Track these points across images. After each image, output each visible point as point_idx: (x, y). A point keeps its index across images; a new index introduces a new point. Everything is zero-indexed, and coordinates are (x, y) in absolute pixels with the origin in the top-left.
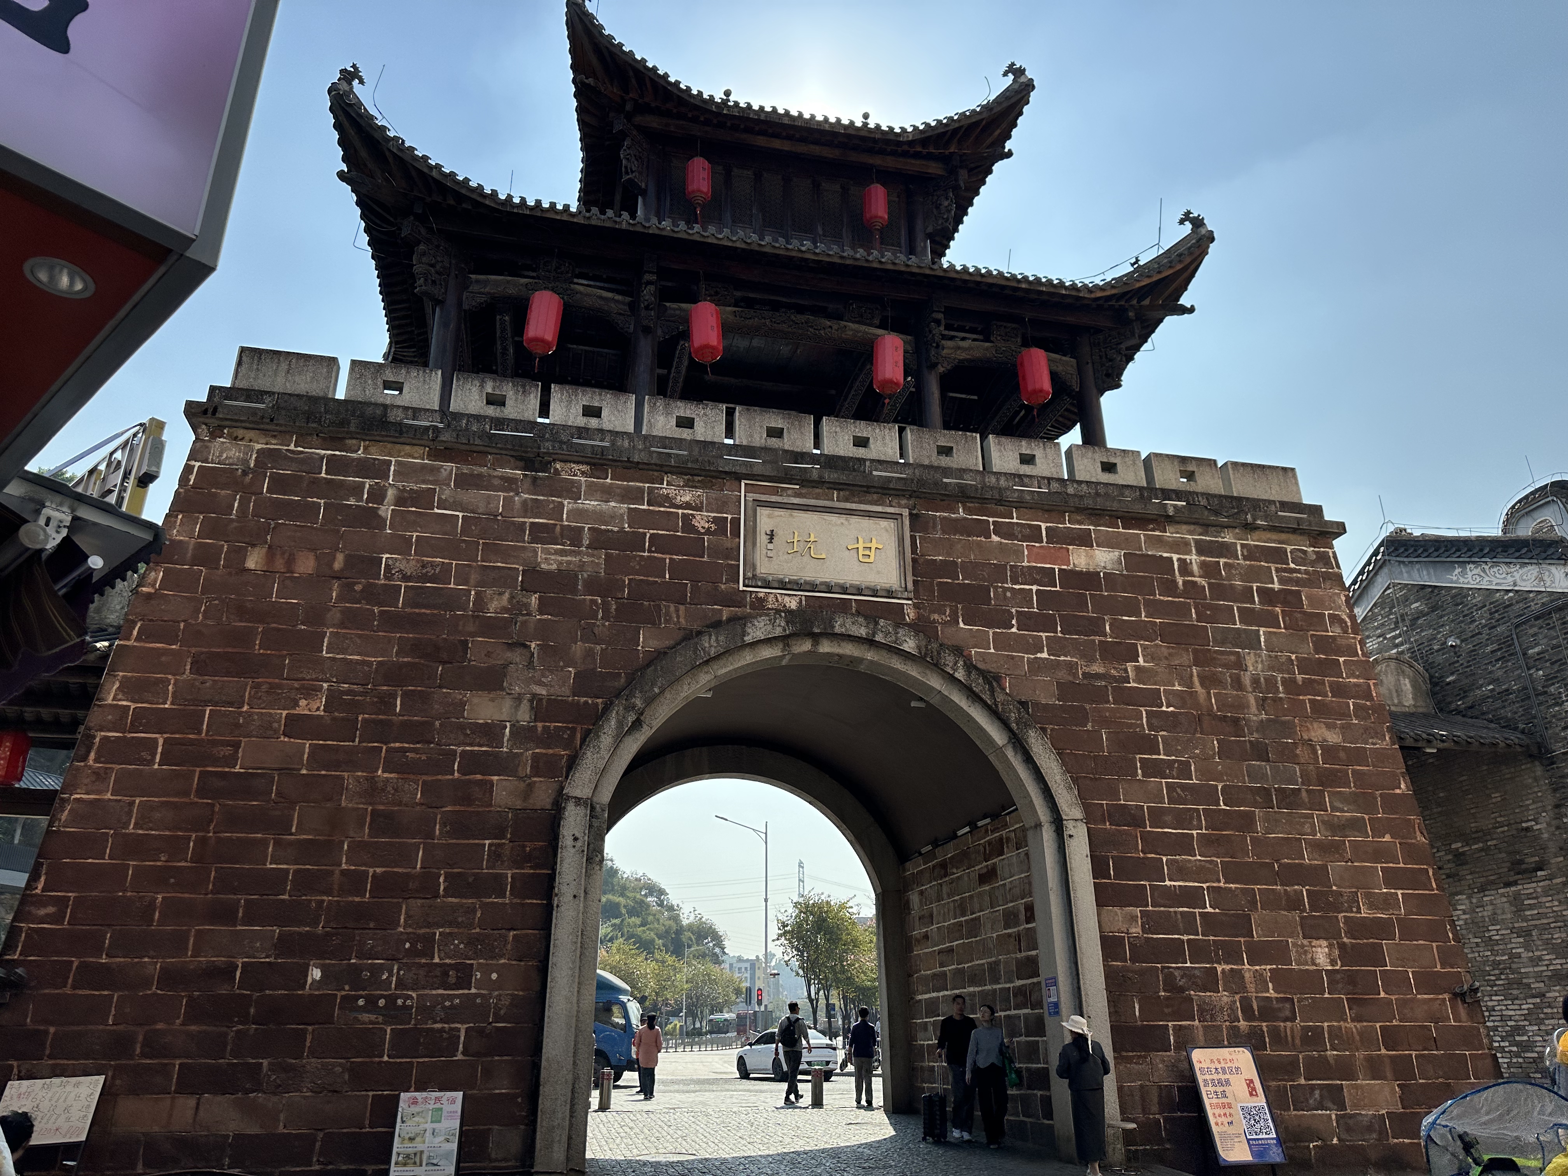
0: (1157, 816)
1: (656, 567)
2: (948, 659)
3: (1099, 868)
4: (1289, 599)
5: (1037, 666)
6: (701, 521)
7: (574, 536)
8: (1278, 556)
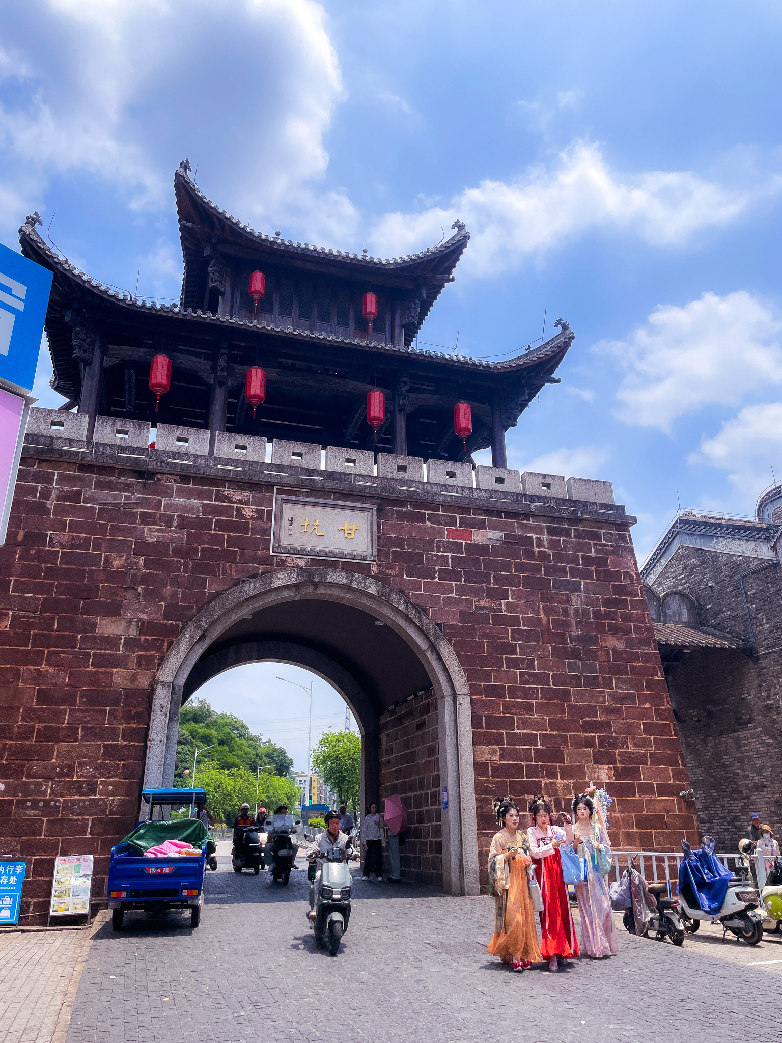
0: (513, 692)
1: (218, 540)
2: (395, 598)
3: (476, 722)
4: (600, 562)
5: (448, 601)
6: (248, 511)
7: (168, 521)
8: (596, 536)
